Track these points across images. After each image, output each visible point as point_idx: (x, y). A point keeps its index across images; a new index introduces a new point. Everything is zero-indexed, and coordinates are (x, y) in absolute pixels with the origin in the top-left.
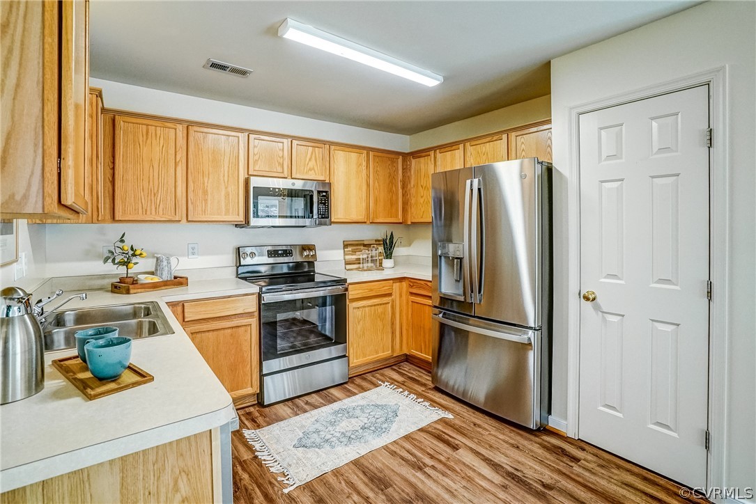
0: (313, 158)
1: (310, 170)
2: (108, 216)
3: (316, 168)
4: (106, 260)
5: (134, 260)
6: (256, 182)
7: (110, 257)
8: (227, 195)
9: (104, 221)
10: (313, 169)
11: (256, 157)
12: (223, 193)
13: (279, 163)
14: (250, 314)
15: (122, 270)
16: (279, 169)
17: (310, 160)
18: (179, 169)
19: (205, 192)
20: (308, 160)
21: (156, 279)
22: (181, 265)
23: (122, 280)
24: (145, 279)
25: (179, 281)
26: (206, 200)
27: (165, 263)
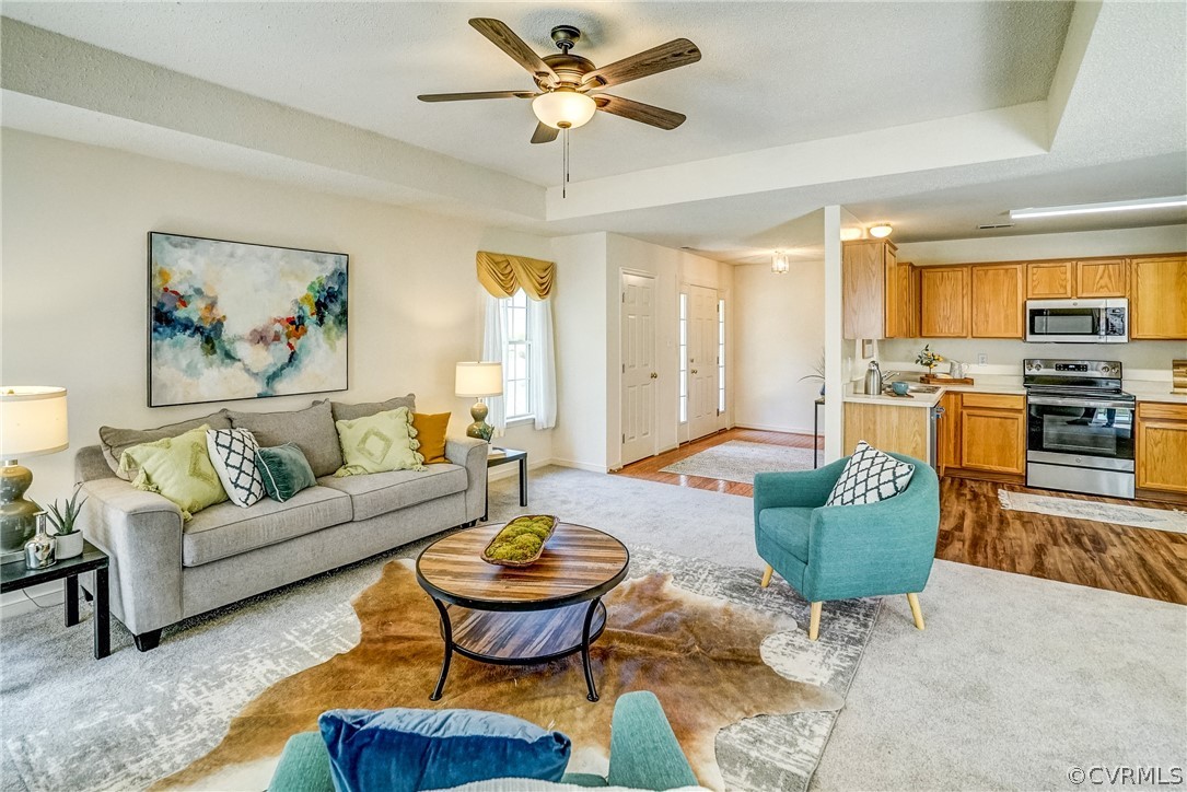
0: (1106, 275)
1: (1101, 287)
2: (918, 334)
3: (1110, 286)
4: (917, 362)
5: (934, 363)
6: (1032, 305)
7: (919, 360)
8: (1006, 317)
9: (915, 336)
10: (1106, 286)
11: (1035, 283)
12: (1002, 316)
13: (1061, 286)
14: (1019, 411)
15: (926, 370)
16: (1062, 291)
17: (1101, 278)
18: (965, 300)
19: (987, 315)
20: (1098, 277)
21: (949, 377)
22: (970, 370)
23: (927, 375)
24: (941, 376)
25: (968, 381)
26: (987, 322)
27: (956, 367)
